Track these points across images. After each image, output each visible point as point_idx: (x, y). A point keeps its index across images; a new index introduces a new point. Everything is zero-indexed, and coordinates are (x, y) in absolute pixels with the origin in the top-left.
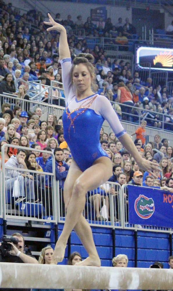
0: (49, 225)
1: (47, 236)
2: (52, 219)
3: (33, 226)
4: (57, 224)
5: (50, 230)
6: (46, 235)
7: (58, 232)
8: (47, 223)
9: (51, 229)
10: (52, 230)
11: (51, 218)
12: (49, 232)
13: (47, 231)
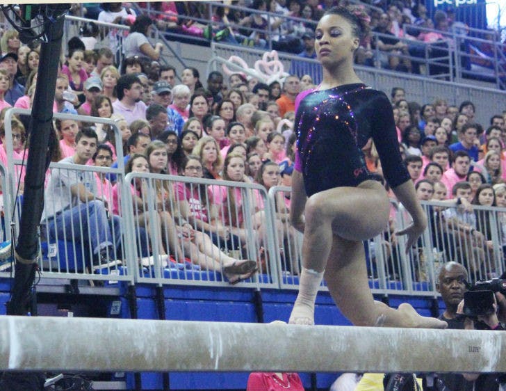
0: (115, 287)
1: (112, 312)
2: (121, 273)
3: (83, 290)
4: (133, 284)
5: (120, 300)
6: (110, 311)
7: (136, 302)
8: (110, 282)
9: (120, 296)
10: (123, 299)
11: (119, 271)
12: (116, 305)
13: (112, 301)
